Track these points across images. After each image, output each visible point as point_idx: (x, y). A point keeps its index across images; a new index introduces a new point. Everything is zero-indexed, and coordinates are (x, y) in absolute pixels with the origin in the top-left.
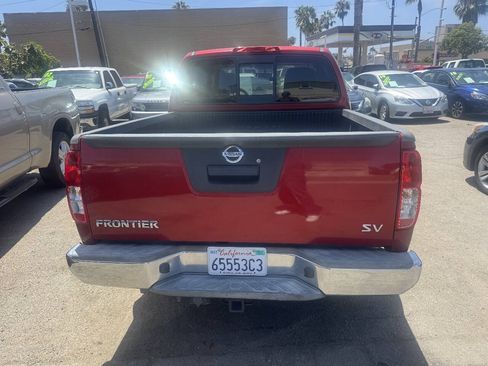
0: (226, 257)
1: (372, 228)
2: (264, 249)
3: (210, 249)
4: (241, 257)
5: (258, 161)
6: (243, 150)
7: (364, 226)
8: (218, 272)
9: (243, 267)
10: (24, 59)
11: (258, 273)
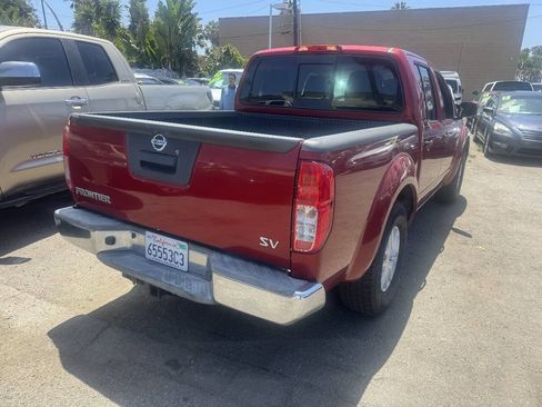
0: (158, 244)
1: (268, 242)
2: (185, 244)
3: (148, 233)
4: (169, 248)
5: (177, 151)
6: (168, 139)
7: (262, 239)
8: (151, 257)
9: (169, 257)
10: (219, 61)
11: (180, 267)
